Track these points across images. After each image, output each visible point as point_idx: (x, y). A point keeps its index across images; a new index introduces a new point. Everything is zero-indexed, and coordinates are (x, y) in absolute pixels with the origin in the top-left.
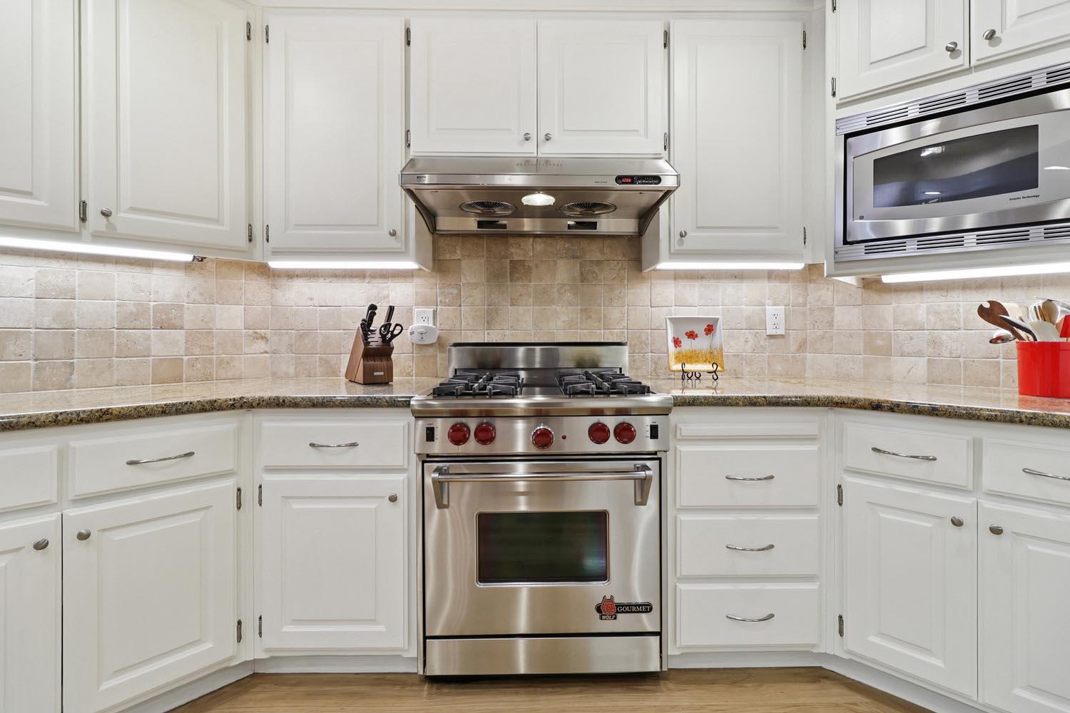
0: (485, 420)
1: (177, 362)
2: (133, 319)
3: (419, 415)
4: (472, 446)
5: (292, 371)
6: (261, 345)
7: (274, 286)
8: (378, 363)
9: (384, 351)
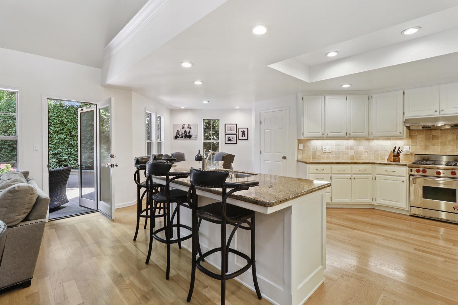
0: (424, 169)
1: (353, 156)
2: (347, 148)
3: (409, 167)
4: (421, 173)
5: (373, 159)
6: (366, 153)
7: (369, 142)
8: (396, 158)
9: (398, 155)
